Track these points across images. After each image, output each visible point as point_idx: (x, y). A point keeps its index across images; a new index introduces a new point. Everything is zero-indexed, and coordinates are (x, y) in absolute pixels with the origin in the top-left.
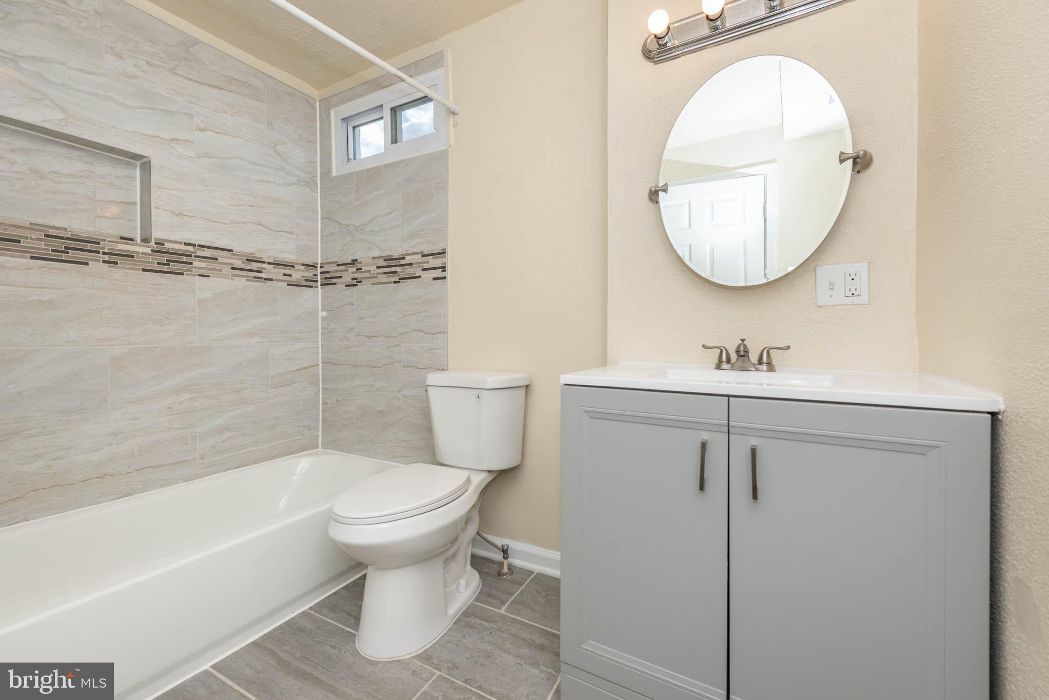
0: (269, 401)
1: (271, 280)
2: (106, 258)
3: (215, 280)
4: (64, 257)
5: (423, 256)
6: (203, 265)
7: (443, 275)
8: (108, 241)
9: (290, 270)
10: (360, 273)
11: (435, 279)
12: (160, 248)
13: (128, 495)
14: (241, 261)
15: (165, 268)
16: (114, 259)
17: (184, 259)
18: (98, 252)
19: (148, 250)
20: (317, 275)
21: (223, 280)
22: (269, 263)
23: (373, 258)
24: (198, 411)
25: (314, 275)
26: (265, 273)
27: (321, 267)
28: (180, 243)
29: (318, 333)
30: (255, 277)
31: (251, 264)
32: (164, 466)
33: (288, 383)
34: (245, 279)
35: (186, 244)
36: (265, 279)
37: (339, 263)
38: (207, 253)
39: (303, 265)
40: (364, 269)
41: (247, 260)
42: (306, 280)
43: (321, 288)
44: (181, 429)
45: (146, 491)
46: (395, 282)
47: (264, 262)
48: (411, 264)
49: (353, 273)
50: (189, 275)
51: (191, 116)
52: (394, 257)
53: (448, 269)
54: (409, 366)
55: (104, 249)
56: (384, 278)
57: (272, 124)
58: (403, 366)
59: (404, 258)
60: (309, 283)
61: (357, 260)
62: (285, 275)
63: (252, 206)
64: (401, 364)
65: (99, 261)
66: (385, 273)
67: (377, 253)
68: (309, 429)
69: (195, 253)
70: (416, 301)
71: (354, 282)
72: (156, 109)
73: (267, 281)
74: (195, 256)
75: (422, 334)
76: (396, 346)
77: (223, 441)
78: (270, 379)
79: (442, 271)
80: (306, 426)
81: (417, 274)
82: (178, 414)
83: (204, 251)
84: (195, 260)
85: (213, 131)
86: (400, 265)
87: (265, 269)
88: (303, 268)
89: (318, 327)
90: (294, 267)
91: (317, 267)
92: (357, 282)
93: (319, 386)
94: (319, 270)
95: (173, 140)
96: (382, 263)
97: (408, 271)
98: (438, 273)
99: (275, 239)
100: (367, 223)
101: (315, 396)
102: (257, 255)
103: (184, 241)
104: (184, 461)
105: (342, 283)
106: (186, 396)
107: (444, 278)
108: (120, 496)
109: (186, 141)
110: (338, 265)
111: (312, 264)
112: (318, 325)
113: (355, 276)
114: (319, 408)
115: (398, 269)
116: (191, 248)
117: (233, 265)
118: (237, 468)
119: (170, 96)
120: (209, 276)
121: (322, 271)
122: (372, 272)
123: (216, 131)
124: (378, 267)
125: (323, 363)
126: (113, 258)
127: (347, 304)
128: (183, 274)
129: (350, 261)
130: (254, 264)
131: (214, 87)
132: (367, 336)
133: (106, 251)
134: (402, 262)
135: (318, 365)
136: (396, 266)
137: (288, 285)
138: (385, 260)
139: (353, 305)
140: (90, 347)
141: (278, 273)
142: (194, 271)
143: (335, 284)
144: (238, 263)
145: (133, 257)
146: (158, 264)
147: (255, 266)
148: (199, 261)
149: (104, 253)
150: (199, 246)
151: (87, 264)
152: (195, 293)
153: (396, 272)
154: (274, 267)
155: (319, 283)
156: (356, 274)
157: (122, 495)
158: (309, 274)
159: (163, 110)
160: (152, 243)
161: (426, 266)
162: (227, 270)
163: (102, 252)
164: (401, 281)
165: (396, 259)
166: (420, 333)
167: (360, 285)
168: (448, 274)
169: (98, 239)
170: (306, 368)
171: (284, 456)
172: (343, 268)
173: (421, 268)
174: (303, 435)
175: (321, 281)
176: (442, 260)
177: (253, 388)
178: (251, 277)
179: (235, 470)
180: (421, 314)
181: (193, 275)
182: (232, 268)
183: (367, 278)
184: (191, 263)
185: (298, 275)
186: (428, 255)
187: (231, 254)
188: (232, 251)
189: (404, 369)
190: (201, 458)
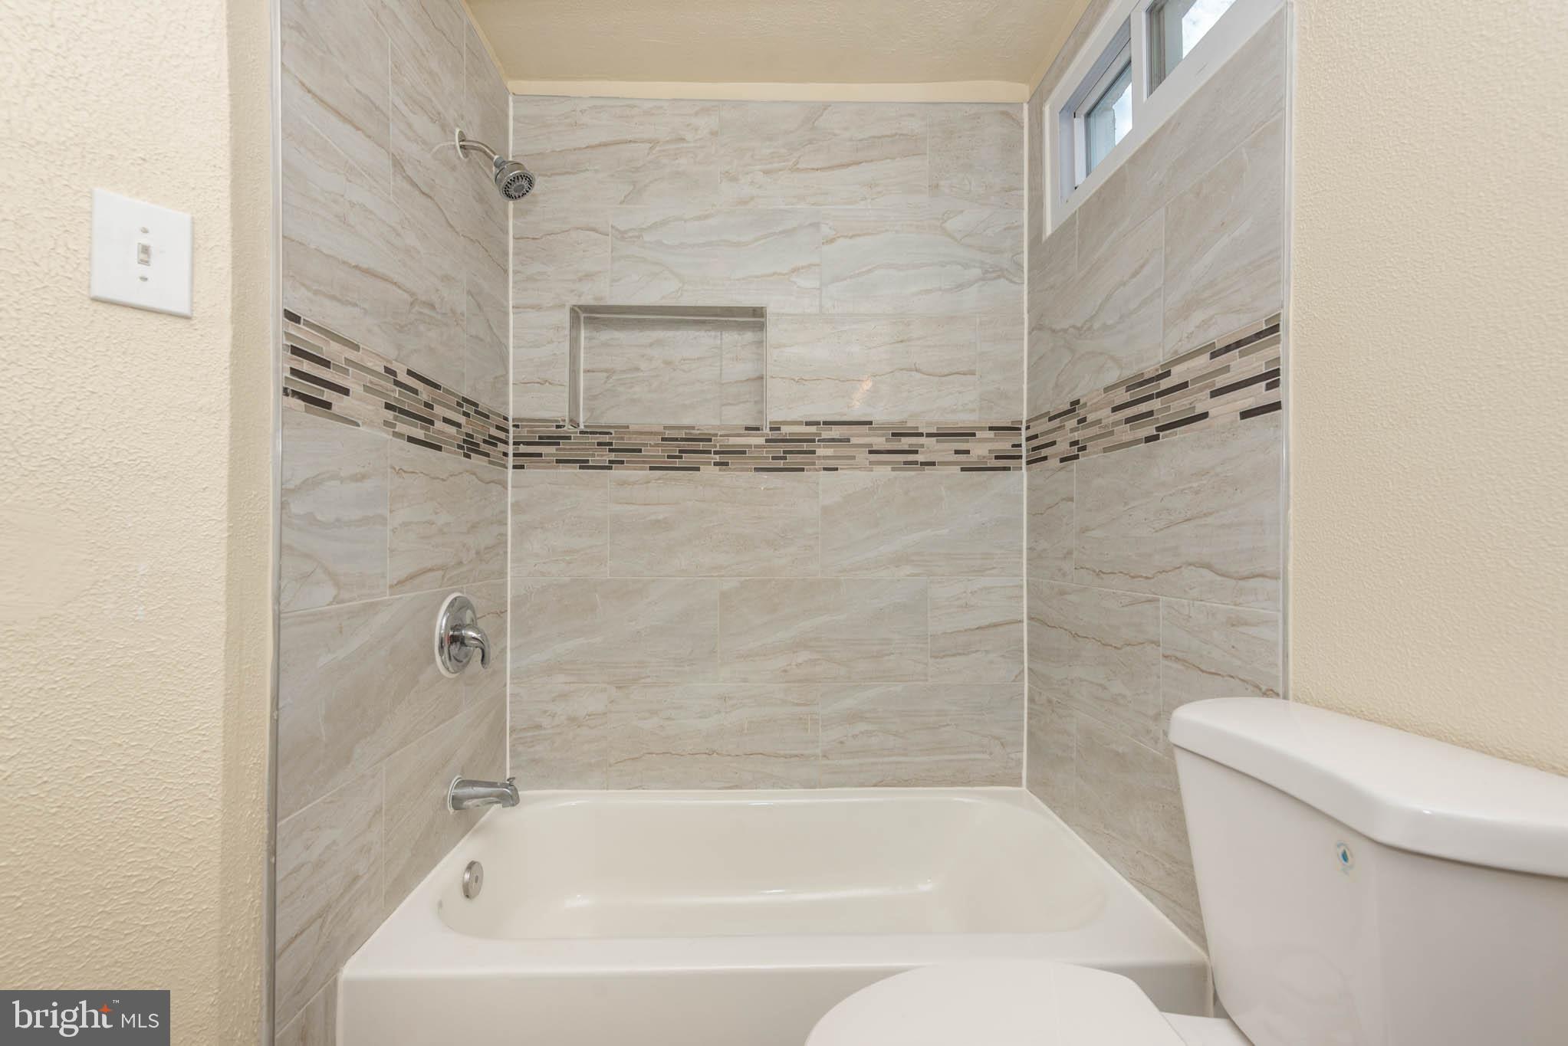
0: (927, 680)
1: (933, 464)
2: (717, 458)
3: (846, 474)
4: (678, 463)
5: (1214, 355)
6: (830, 452)
7: (1271, 397)
8: (721, 436)
9: (967, 441)
10: (1083, 428)
11: (1246, 414)
12: (775, 435)
13: (736, 787)
14: (884, 439)
15: (781, 464)
16: (728, 457)
17: (805, 446)
18: (709, 452)
19: (761, 441)
20: (1020, 446)
21: (858, 473)
22: (929, 435)
23: (1107, 390)
24: (820, 682)
25: (1014, 446)
26: (923, 453)
27: (1028, 428)
28: (799, 423)
29: (1021, 558)
30: (906, 463)
31: (900, 441)
32: (777, 756)
33: (960, 651)
34: (889, 468)
35: (808, 424)
36: (922, 464)
37: (1052, 414)
38: (835, 432)
39: (991, 429)
40: (1090, 418)
41: (894, 435)
42: (997, 457)
43: (1028, 470)
44: (798, 705)
45: (756, 788)
46: (1148, 439)
47: (921, 435)
48: (1185, 385)
49: (1073, 430)
50: (810, 470)
51: (816, 225)
52: (1146, 377)
53: (1290, 377)
54: (1177, 659)
55: (715, 446)
56: (1125, 433)
57: (937, 186)
58: (1166, 657)
59: (1167, 374)
60: (1005, 461)
61: (1077, 402)
62: (957, 452)
63: (902, 341)
64: (1160, 649)
65: (709, 463)
66: (1128, 421)
67: (1112, 376)
68: (1002, 744)
69: (820, 435)
70: (1195, 485)
71: (1075, 450)
72: (775, 234)
73: (926, 467)
74: (819, 441)
75: (1208, 575)
76: (1149, 601)
77: (855, 736)
78: (929, 640)
79: (1269, 387)
80: (998, 738)
81: (1198, 411)
82: (794, 682)
83: (831, 430)
84: (819, 447)
85: (846, 237)
86: (1160, 394)
87: (922, 446)
88: (991, 434)
89: (1022, 546)
90: (974, 435)
91: (1020, 429)
92: (1080, 450)
93: (1023, 663)
94: (1024, 434)
95: (795, 270)
96: (1122, 396)
97: (1178, 405)
98: (1257, 395)
99: (939, 391)
100: (1097, 313)
101: (1014, 681)
102: (909, 425)
103: (805, 420)
104: (802, 755)
105: (1054, 456)
106: (803, 656)
107: (1276, 406)
108: (727, 785)
109: (810, 266)
110: (1050, 419)
111: (1009, 425)
112: (1022, 541)
113: (1076, 436)
114: (1023, 708)
115: (1155, 404)
116: (813, 429)
117: (871, 445)
118: (875, 786)
119: (791, 207)
120: (836, 469)
121: (1029, 435)
122: (1104, 422)
123: (850, 234)
124: (1115, 409)
125: (1030, 618)
126: (725, 458)
127: (1063, 499)
128: (802, 470)
129: (1068, 407)
130: (904, 440)
131: (848, 165)
132: (1094, 571)
133: (718, 449)
134: (1165, 384)
135: (1021, 621)
136: (1149, 398)
137: (963, 469)
138: (1128, 389)
139: (1071, 500)
140: (700, 578)
141: (941, 450)
142: (820, 464)
143: (1045, 458)
144: (880, 442)
145: (744, 452)
146: (774, 458)
147: (905, 443)
148: (824, 447)
149: (716, 453)
150: (825, 423)
151: (698, 469)
152: (818, 497)
153: (1150, 413)
154: (937, 441)
155: (1024, 460)
156: (1076, 433)
157: (731, 784)
158: (1004, 445)
159: (781, 233)
160: (767, 431)
161: (1221, 381)
162: (863, 456)
163: (714, 451)
164: (1161, 434)
165: (1151, 380)
166: (1205, 572)
167: (1084, 456)
168: (1290, 391)
169: (709, 434)
170: (995, 625)
171: (953, 784)
172: (1056, 423)
173: (1208, 391)
174: (991, 754)
175: (1027, 457)
176: (1269, 353)
177: (901, 653)
178: (898, 463)
179: (872, 788)
180: (1210, 520)
181: (816, 470)
182: (871, 452)
183: (1091, 439)
184: (814, 452)
185: (980, 450)
186: (1228, 349)
187: (870, 429)
188: (870, 423)
189: (1166, 662)
190: (825, 756)
